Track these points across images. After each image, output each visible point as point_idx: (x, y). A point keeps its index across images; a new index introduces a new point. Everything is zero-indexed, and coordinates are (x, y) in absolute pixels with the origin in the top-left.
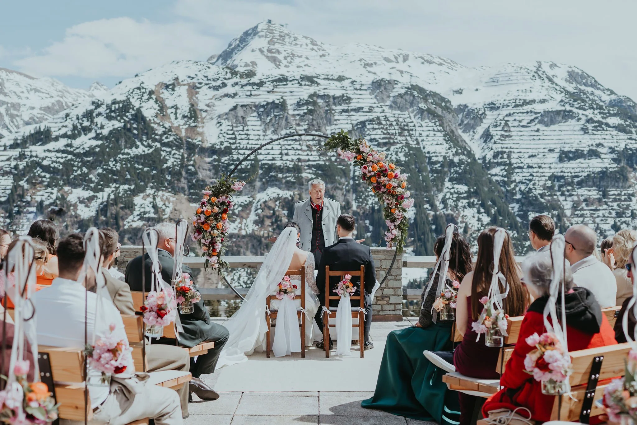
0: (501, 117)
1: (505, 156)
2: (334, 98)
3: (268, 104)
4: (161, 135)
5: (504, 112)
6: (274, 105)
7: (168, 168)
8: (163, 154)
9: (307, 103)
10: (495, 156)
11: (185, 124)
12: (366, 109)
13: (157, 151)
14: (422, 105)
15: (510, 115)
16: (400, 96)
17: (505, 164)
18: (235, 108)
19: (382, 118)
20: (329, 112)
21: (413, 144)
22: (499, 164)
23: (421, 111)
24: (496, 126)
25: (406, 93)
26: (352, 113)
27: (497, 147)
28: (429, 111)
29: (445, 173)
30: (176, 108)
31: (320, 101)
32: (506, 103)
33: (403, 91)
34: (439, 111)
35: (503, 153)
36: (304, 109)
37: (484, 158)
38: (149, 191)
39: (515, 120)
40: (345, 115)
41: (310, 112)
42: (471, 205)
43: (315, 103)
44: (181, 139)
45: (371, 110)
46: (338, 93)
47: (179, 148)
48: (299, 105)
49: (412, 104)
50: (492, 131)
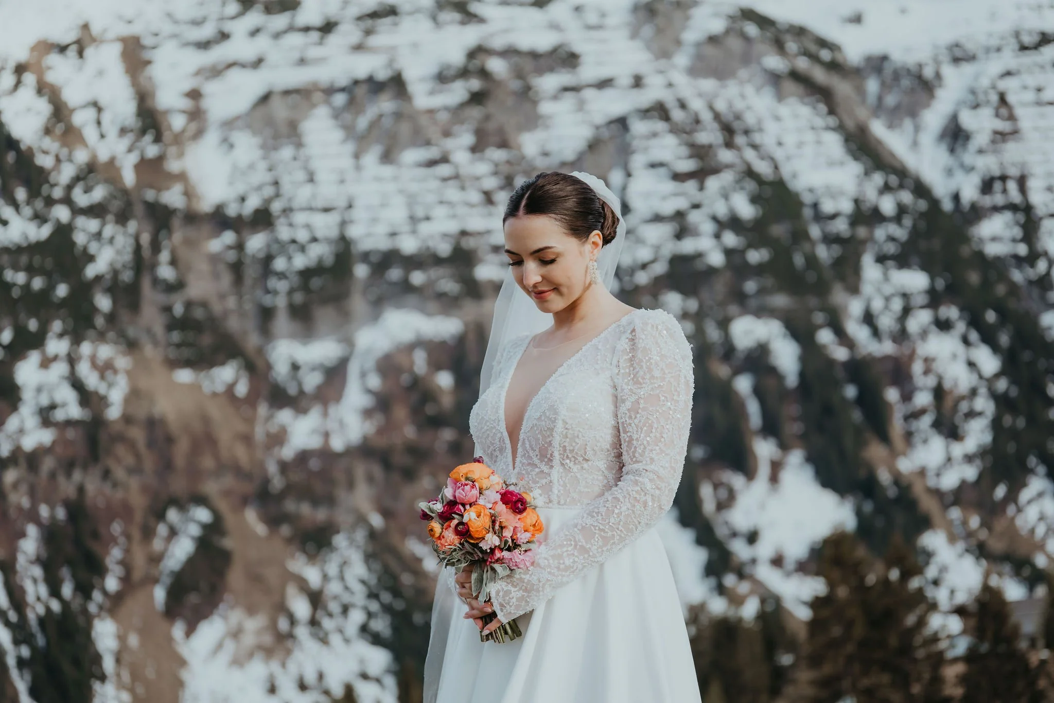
0: (985, 82)
1: (1012, 186)
2: (534, 55)
3: (356, 82)
4: (69, 188)
5: (993, 67)
6: (374, 86)
7: (98, 278)
8: (80, 238)
9: (464, 73)
10: (987, 186)
11: (130, 150)
12: (625, 80)
13: (63, 232)
14: (774, 62)
15: (1008, 74)
16: (713, 40)
17: (1012, 207)
18: (266, 98)
19: (671, 104)
20: (526, 94)
21: (763, 168)
22: (996, 209)
23: (775, 79)
24: (976, 106)
25: (728, 32)
26: (589, 94)
27: (988, 164)
28: (796, 76)
29: (863, 242)
30: (97, 106)
31: (497, 66)
32: (994, 42)
33: (718, 26)
34: (819, 75)
35: (1003, 178)
36: (458, 92)
37: (956, 197)
38: (56, 346)
39: (1025, 88)
40: (568, 102)
41: (477, 98)
42: (944, 325)
43: (484, 74)
44: (125, 192)
45: (638, 82)
46: (543, 41)
47: (122, 218)
48: (443, 78)
49: (747, 59)
50: (968, 120)
